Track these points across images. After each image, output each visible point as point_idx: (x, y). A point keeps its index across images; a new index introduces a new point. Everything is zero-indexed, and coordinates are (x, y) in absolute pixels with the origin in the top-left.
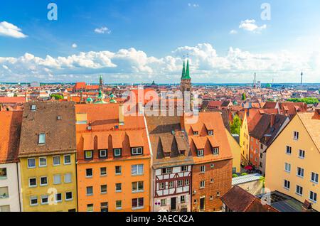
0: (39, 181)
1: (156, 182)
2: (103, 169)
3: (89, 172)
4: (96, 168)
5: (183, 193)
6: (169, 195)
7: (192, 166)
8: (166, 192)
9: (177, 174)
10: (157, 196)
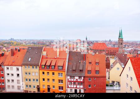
0: (28, 73)
1: (68, 81)
2: (48, 73)
3: (43, 73)
4: (46, 72)
5: (80, 88)
6: (74, 88)
7: (84, 77)
8: (72, 86)
9: (77, 79)
10: (68, 87)
